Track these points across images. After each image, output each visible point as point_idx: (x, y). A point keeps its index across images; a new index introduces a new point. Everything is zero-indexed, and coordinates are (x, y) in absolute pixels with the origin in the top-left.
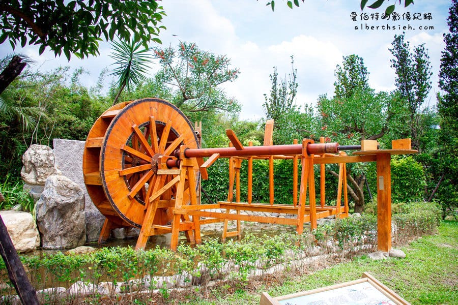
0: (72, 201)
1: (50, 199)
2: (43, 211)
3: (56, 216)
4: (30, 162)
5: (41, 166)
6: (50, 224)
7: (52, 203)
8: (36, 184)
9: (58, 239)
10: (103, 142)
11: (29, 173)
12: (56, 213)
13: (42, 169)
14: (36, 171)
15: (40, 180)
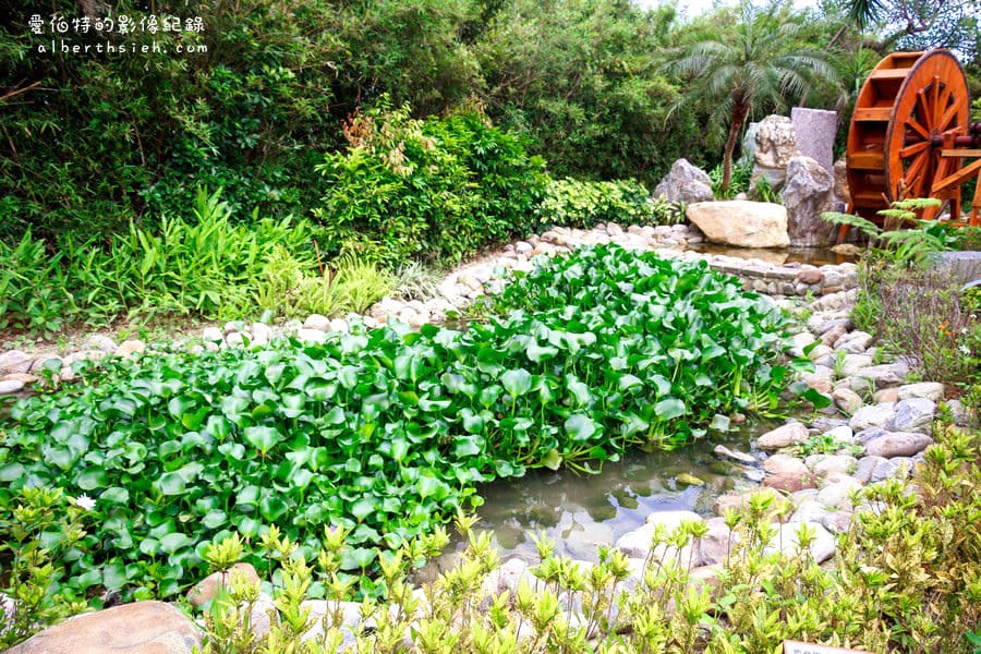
0: (825, 189)
1: (805, 186)
2: (795, 201)
3: (809, 207)
4: (769, 140)
5: (784, 144)
6: (802, 216)
7: (808, 192)
8: (776, 168)
9: (809, 235)
10: (893, 114)
11: (766, 153)
12: (810, 203)
13: (784, 148)
14: (775, 151)
15: (781, 162)
